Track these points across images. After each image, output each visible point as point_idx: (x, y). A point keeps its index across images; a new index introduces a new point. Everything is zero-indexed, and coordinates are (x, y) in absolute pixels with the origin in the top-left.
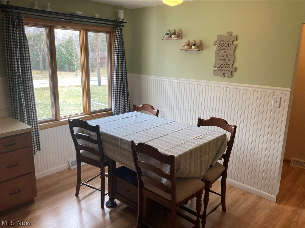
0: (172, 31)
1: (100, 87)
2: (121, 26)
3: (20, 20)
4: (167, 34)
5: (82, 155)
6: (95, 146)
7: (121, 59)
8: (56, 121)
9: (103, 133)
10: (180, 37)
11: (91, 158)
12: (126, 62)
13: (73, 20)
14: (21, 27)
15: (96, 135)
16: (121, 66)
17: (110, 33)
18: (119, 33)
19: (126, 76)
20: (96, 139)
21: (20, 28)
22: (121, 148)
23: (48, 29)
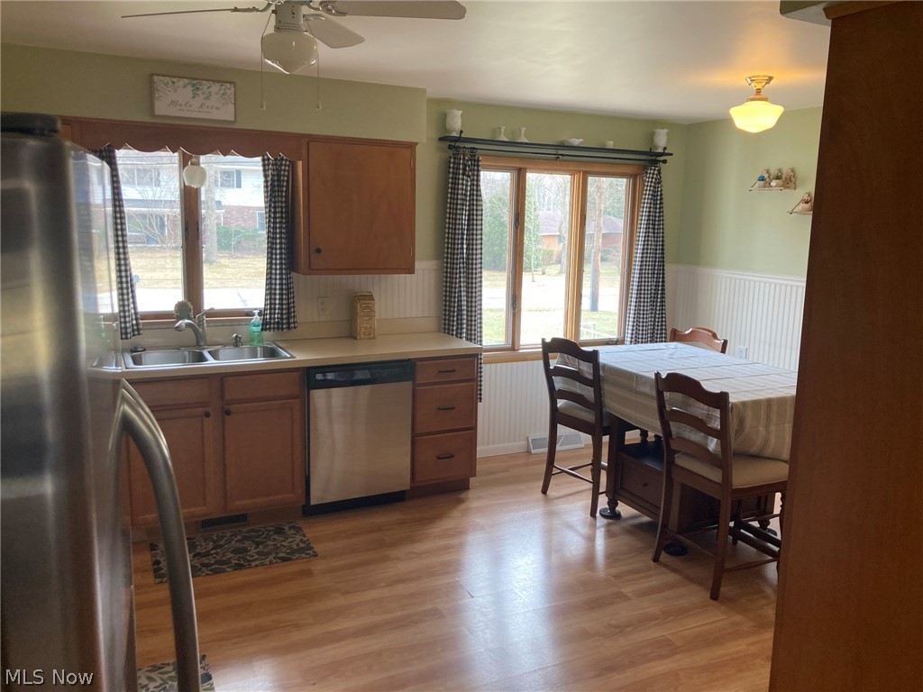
0: (774, 171)
1: (596, 315)
2: (659, 161)
3: (475, 160)
4: (762, 179)
5: (561, 411)
6: (588, 392)
7: (654, 233)
8: (511, 350)
9: (604, 366)
10: (791, 185)
11: (577, 417)
12: (665, 239)
13: (563, 155)
14: (476, 173)
15: (592, 371)
16: (653, 247)
17: (633, 177)
18: (655, 176)
19: (663, 270)
20: (591, 377)
21: (473, 175)
22: (637, 393)
23: (515, 173)
